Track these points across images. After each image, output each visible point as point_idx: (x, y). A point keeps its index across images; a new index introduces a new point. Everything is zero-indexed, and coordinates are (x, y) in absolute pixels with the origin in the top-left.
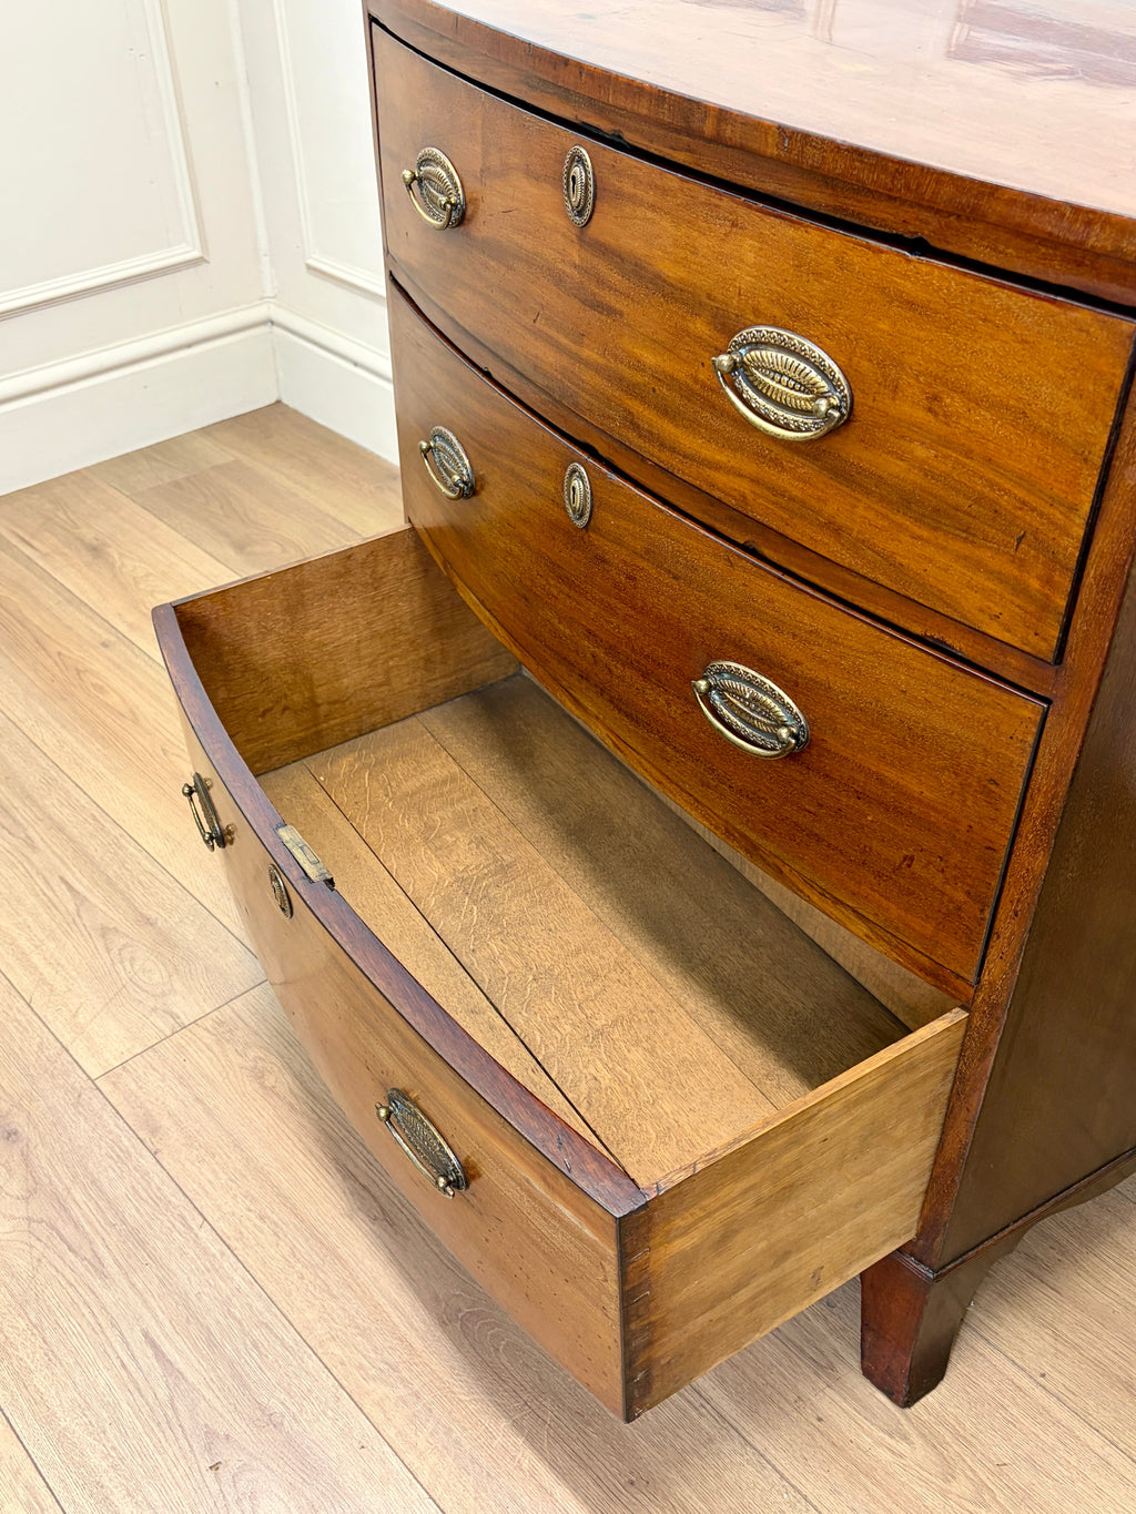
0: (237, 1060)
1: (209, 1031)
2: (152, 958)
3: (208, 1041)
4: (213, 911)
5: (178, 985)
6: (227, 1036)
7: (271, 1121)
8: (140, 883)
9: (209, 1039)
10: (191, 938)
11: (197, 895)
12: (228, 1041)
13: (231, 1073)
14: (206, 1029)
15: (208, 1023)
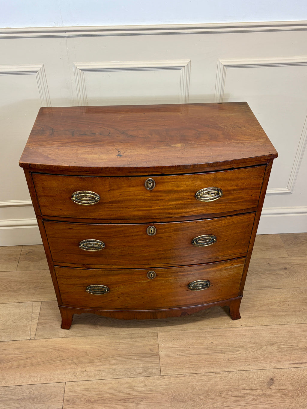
0: (81, 403)
1: (68, 405)
2: (35, 405)
3: (71, 407)
4: (34, 383)
5: (49, 404)
6: (73, 401)
7: (104, 406)
8: (7, 394)
9: (71, 406)
10: (37, 393)
11: (26, 384)
12: (74, 402)
13: (84, 407)
14: (67, 405)
15: (66, 403)
